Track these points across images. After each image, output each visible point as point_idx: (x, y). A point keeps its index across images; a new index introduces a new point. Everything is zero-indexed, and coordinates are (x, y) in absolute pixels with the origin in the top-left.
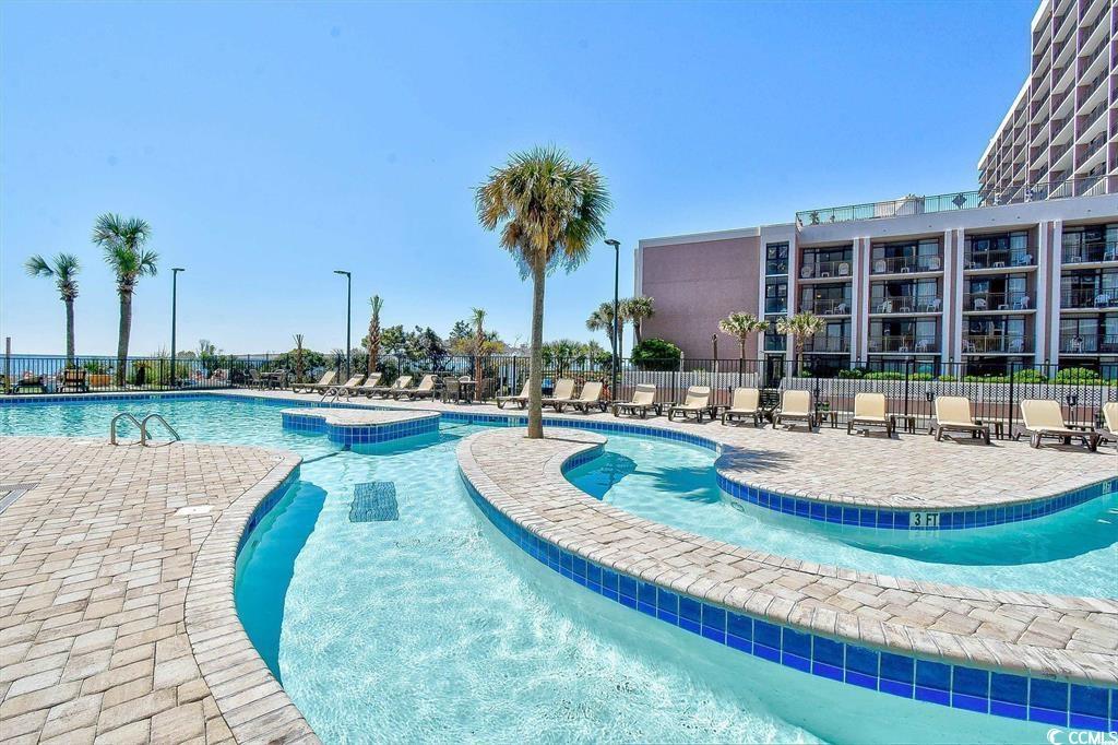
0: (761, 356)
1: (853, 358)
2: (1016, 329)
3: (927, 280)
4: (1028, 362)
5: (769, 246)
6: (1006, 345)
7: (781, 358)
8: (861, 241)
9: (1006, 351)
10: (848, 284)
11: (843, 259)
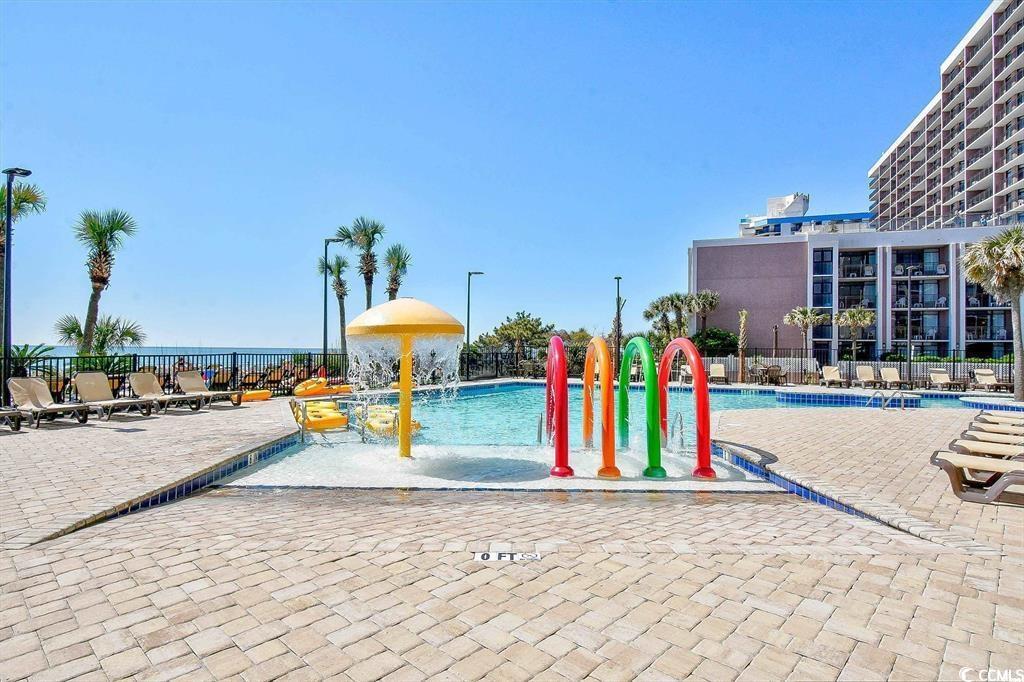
0: (810, 345)
1: (880, 346)
2: (999, 320)
3: (930, 282)
5: (815, 251)
6: (992, 334)
7: (827, 345)
8: (884, 248)
9: (991, 338)
10: (873, 283)
11: (867, 262)
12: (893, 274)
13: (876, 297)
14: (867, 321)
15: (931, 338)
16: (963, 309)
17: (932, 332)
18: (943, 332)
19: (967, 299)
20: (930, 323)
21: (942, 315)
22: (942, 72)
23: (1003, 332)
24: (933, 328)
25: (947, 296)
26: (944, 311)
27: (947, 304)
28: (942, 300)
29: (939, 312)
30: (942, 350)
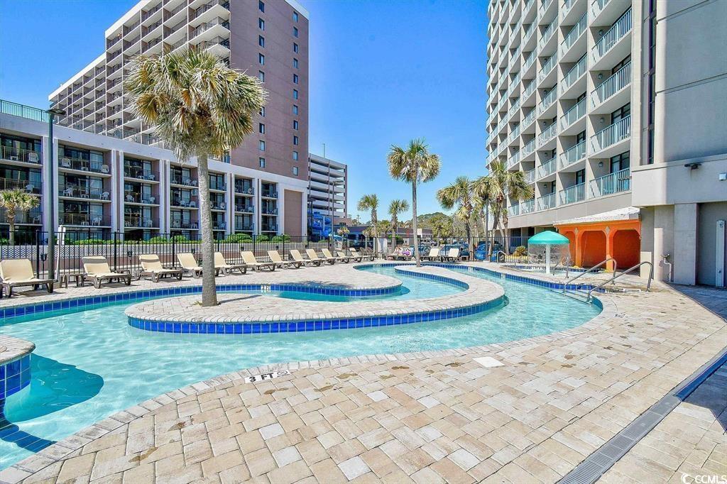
2: (147, 214)
4: (154, 233)
6: (143, 223)
9: (143, 226)
10: (39, 171)
11: (33, 149)
12: (60, 165)
13: (41, 184)
14: (27, 205)
15: (97, 225)
16: (122, 203)
17: (97, 220)
18: (106, 220)
19: (125, 196)
20: (95, 212)
21: (106, 207)
22: (106, 37)
23: (150, 222)
24: (98, 216)
25: (110, 191)
26: (107, 203)
27: (109, 198)
28: (106, 194)
29: (103, 204)
30: (106, 234)
